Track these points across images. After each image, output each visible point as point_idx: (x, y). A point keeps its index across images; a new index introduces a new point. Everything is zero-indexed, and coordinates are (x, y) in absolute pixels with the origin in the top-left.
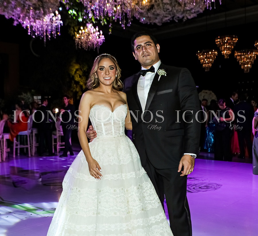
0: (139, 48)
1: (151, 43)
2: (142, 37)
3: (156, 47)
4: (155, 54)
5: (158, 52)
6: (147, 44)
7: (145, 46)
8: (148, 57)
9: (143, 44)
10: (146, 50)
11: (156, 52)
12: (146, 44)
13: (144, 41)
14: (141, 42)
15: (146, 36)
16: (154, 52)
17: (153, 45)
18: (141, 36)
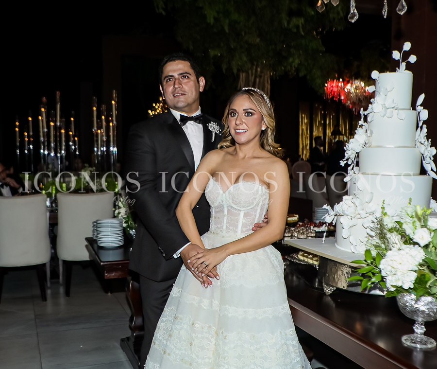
0: (169, 79)
1: (190, 74)
2: (177, 62)
3: (198, 82)
4: (194, 93)
5: (201, 91)
6: (184, 76)
7: (179, 79)
8: (182, 98)
9: (176, 75)
10: (181, 86)
11: (196, 90)
12: (181, 76)
13: (180, 69)
14: (174, 71)
15: (183, 62)
16: (193, 90)
17: (193, 77)
18: (174, 60)
